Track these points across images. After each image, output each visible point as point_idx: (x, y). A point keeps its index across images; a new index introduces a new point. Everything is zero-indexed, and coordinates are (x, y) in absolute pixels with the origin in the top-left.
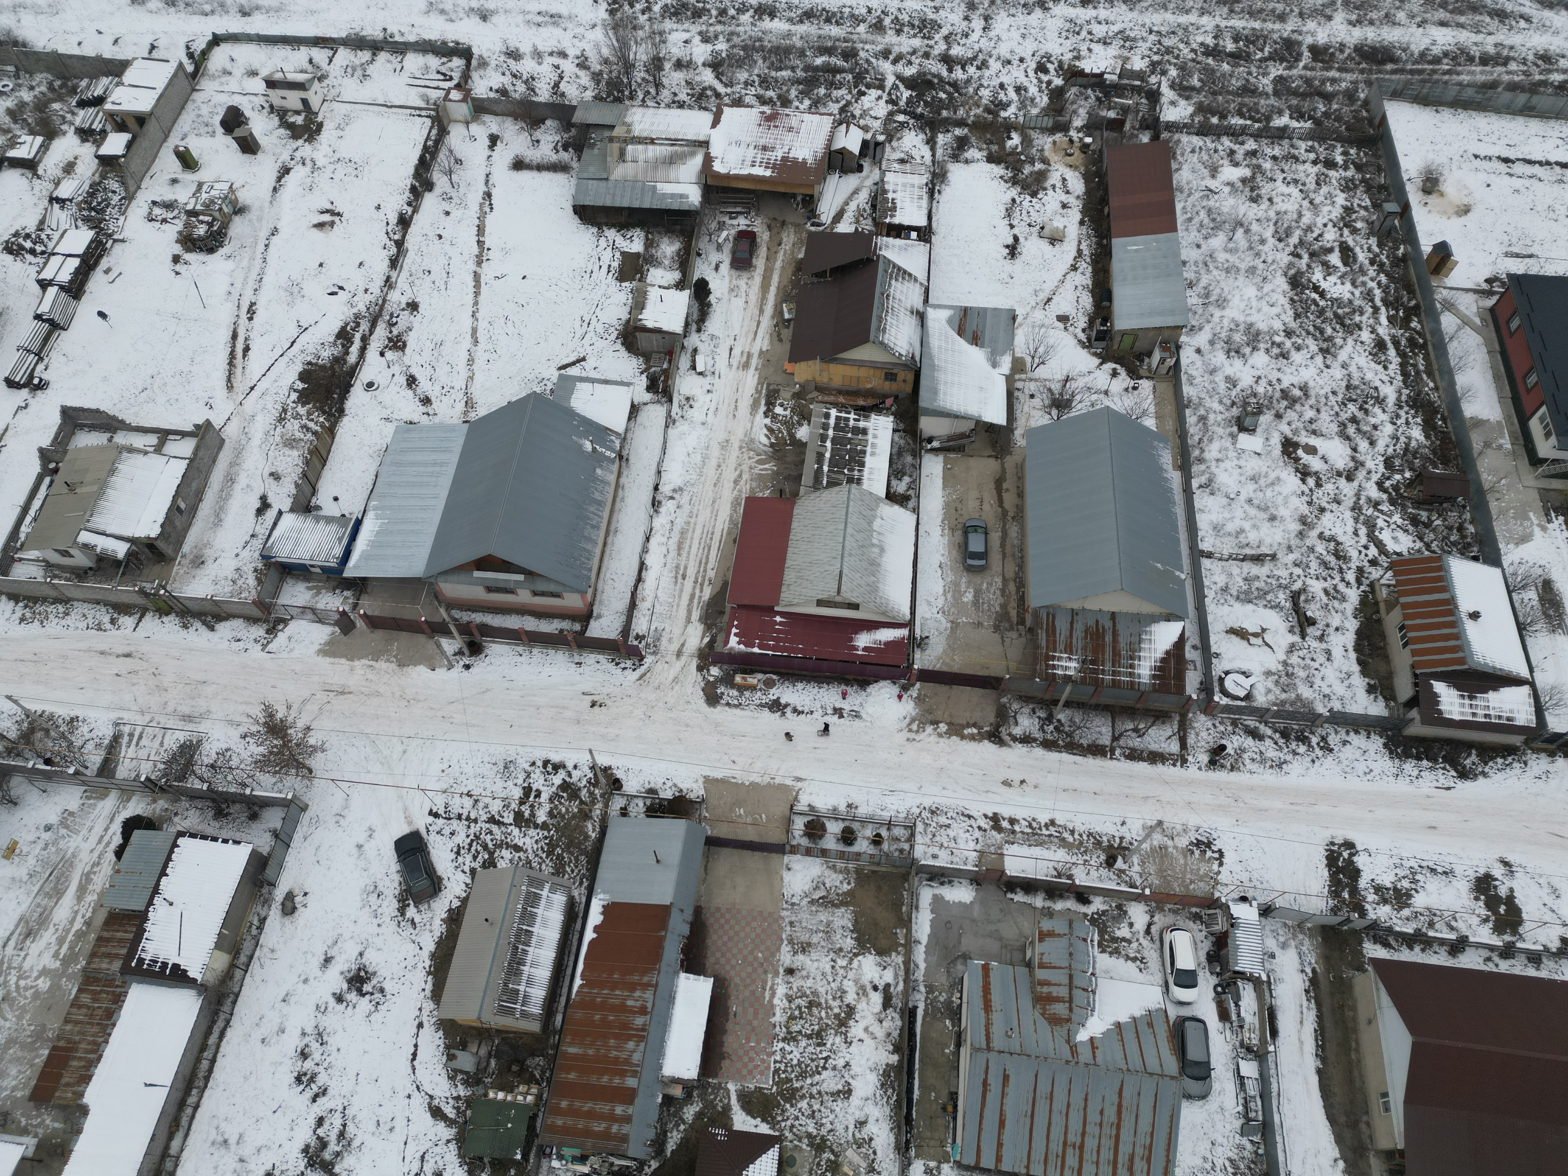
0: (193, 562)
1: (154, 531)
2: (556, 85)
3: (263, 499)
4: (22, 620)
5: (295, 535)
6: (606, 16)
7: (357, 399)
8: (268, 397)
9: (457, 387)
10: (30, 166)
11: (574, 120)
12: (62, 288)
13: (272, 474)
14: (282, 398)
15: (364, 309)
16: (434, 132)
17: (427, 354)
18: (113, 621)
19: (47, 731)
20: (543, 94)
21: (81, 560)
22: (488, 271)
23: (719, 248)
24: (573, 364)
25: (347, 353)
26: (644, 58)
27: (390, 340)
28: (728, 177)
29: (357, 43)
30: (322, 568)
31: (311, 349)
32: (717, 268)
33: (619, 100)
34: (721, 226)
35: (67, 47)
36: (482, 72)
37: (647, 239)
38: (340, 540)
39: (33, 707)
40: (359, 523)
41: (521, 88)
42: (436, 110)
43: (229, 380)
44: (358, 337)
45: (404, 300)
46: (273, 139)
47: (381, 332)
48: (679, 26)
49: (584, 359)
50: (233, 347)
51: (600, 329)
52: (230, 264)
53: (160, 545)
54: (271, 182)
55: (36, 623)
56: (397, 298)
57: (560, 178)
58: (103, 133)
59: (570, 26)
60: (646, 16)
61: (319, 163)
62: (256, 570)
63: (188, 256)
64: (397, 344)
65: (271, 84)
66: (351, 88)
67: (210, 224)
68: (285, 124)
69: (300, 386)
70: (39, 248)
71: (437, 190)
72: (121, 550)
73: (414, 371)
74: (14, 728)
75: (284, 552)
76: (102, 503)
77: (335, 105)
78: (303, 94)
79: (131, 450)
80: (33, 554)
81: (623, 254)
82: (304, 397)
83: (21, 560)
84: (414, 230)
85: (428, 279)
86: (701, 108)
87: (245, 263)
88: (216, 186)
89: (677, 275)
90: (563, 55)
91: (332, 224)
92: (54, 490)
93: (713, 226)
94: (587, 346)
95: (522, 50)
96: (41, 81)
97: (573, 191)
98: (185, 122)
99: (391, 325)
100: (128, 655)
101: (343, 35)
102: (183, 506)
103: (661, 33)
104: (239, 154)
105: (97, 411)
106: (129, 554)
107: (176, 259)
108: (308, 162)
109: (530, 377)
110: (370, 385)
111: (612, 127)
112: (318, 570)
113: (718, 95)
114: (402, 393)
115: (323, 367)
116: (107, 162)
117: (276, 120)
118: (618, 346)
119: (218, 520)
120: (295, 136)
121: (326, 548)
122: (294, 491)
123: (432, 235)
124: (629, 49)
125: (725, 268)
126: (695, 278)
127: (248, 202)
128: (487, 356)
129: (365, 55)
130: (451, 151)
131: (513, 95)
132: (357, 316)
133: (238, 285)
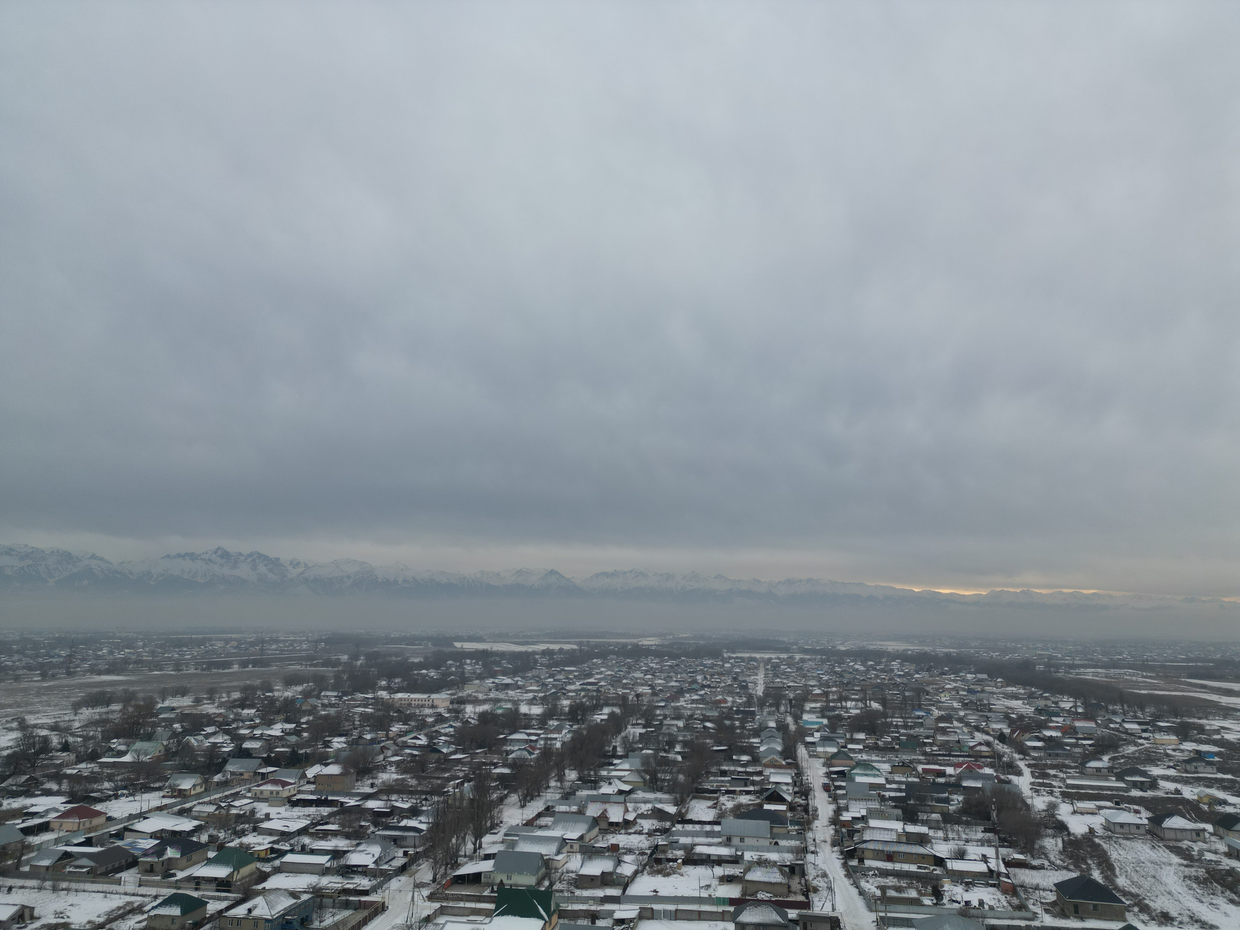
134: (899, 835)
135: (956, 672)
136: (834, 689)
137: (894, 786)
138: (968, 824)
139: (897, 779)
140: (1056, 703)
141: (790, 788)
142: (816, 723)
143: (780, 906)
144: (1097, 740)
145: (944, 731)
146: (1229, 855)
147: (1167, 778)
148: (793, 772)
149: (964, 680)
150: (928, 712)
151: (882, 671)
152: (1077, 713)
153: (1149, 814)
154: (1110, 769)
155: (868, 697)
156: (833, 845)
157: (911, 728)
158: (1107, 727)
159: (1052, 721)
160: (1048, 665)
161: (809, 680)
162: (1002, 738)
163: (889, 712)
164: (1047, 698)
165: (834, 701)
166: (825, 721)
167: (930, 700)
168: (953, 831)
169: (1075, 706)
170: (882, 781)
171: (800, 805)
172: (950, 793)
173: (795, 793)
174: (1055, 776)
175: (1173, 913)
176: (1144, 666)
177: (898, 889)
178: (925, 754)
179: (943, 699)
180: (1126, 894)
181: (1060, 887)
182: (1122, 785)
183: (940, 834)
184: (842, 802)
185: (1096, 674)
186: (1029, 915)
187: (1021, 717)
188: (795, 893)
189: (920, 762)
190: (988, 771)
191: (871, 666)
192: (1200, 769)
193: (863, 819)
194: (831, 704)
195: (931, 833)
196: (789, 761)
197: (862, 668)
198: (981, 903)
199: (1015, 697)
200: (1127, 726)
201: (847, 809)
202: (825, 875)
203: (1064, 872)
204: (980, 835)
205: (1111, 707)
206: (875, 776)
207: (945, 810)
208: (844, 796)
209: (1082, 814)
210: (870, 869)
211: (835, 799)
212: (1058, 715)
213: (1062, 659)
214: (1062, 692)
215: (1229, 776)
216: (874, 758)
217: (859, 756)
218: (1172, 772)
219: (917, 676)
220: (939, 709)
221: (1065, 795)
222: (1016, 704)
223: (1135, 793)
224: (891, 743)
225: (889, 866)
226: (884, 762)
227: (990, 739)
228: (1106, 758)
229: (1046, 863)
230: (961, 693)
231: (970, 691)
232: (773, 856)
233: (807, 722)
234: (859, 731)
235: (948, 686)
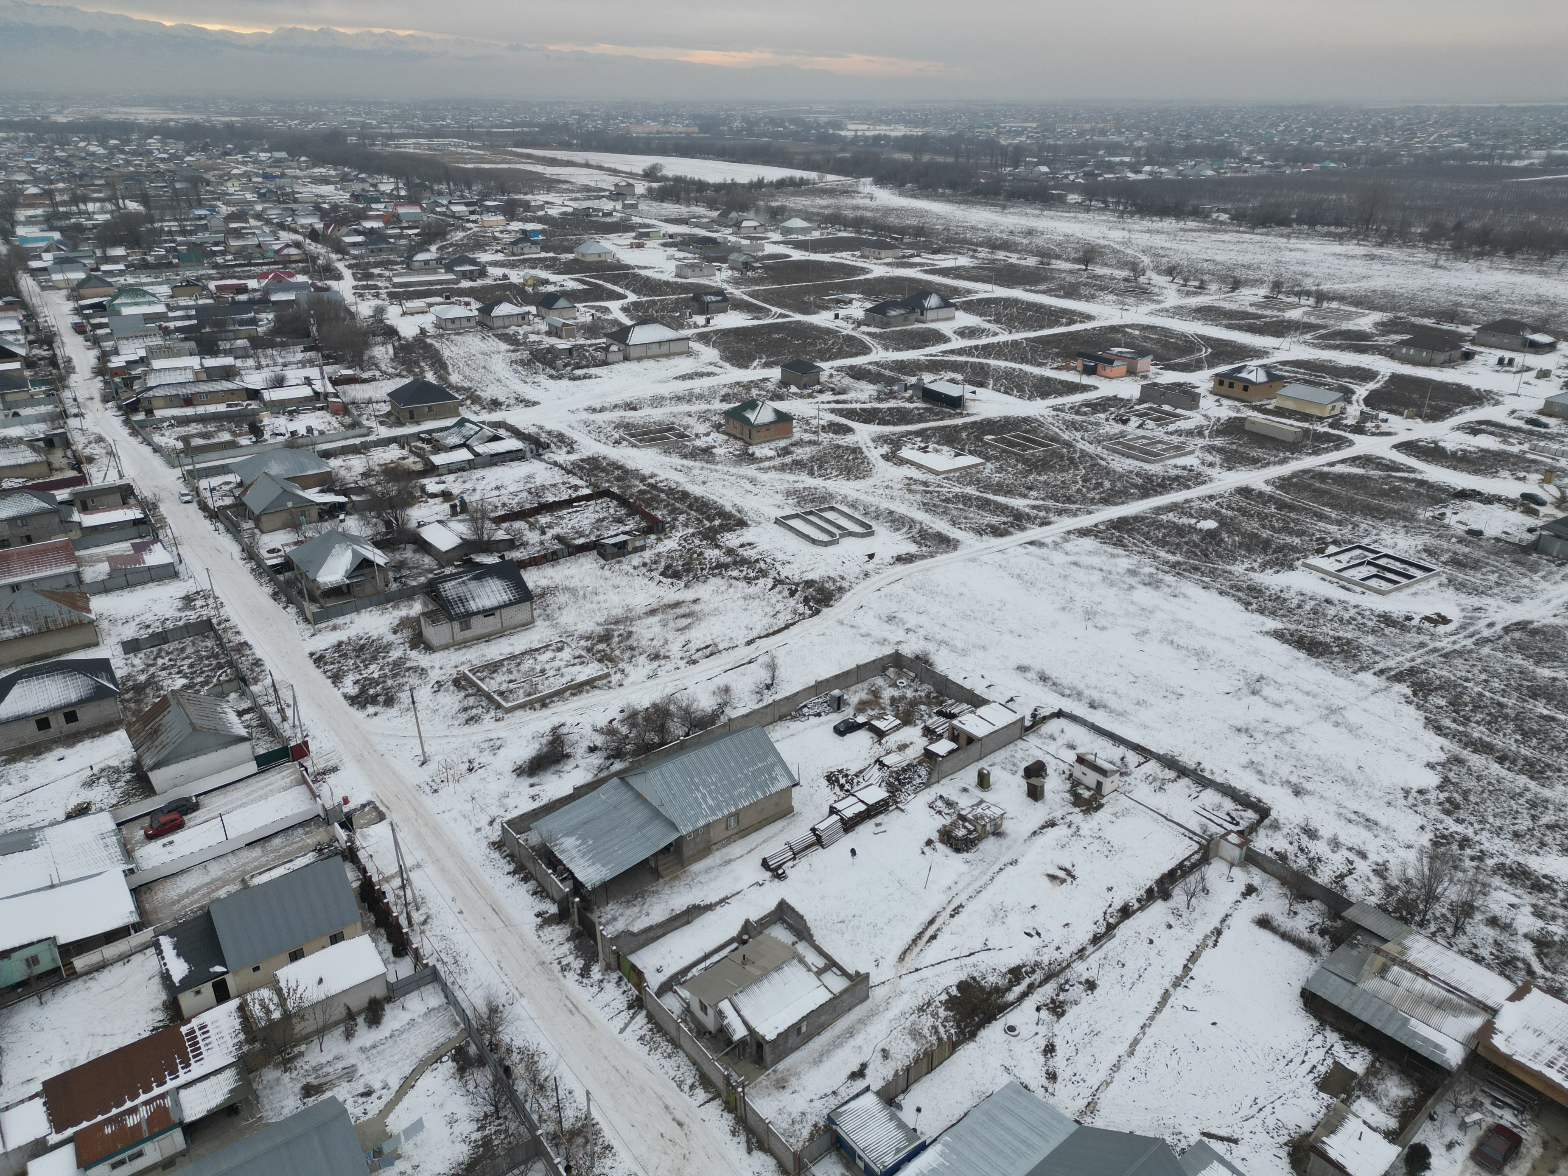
0: (778, 1081)
1: (770, 1035)
2: (1342, 876)
3: (864, 1066)
4: (641, 1038)
5: (865, 1117)
6: (1428, 844)
7: (993, 1033)
8: (923, 985)
9: (1089, 1083)
10: (880, 734)
11: (1344, 914)
12: (842, 819)
13: (884, 1050)
14: (933, 992)
15: (1046, 962)
16: (1197, 857)
17: (1077, 1036)
18: (692, 1087)
19: (587, 1142)
20: (1324, 877)
21: (709, 1021)
22: (1179, 997)
23: (1463, 1126)
24: (1222, 1139)
25: (1009, 989)
26: (1454, 897)
27: (1053, 1001)
28: (1508, 1059)
29: (1169, 762)
30: (866, 1165)
31: (982, 968)
32: (1450, 1146)
33: (1405, 921)
34: (1476, 1106)
35: (956, 677)
36: (1270, 832)
37: (1373, 1065)
38: (898, 1150)
39: (596, 1115)
40: (923, 1147)
41: (1303, 861)
42: (1209, 842)
43: (904, 953)
44: (1027, 981)
45: (1086, 975)
46: (1057, 798)
47: (1048, 990)
48: (1510, 889)
49: (1236, 1141)
50: (925, 929)
51: (1271, 1122)
52: (965, 868)
53: (767, 1049)
54: (1035, 826)
55: (647, 1048)
56: (1080, 969)
57: (1303, 957)
58: (941, 736)
59: (1383, 835)
60: (1474, 864)
61: (1081, 832)
62: (815, 1125)
63: (938, 845)
64: (1057, 1009)
65: (1081, 760)
66: (1143, 792)
67: (970, 832)
68: (1073, 792)
69: (954, 992)
70: (847, 787)
71: (1171, 903)
72: (739, 1032)
73: (1058, 1042)
74: (572, 1120)
75: (848, 1127)
76: (755, 987)
77: (1123, 797)
78: (1101, 778)
79: (802, 961)
80: (685, 993)
81: (1336, 1063)
82: (951, 1003)
83: (675, 992)
84: (1129, 922)
85: (1119, 971)
86: (1502, 973)
87: (976, 873)
88: (993, 808)
89: (1392, 1123)
90: (1363, 856)
91: (1063, 881)
92: (732, 956)
93: (1465, 1099)
94: (1246, 1130)
95: (1320, 833)
96: (925, 689)
97: (1310, 974)
98: (1000, 756)
99: (1062, 989)
100: (680, 1124)
101: (1161, 752)
102: (804, 1029)
103: (1484, 885)
104: (1025, 796)
105: (802, 917)
106: (742, 1041)
107: (929, 843)
108: (1074, 828)
109: (1169, 1122)
110: (1012, 1029)
111: (1385, 941)
112: (862, 1165)
113: (1530, 972)
114: (1035, 1055)
115: (982, 988)
116: (929, 755)
117: (1068, 786)
118: (1283, 1153)
119: (818, 1061)
120: (1075, 804)
121: (882, 1149)
122: (890, 1078)
123: (1145, 936)
124: (1440, 882)
125: (1462, 1153)
126: (1416, 1140)
127: (1008, 831)
128: (1135, 1073)
129: (1172, 774)
130: (1203, 879)
131: (1292, 864)
132: (1037, 964)
133: (960, 886)
134: (196, 373)
135: (244, 151)
136: (61, 185)
137: (179, 313)
138: (283, 345)
139: (182, 303)
140: (375, 186)
141: (21, 337)
142: (42, 239)
143: (42, 489)
144: (423, 229)
145: (238, 234)
146: (549, 334)
147: (495, 264)
148: (20, 314)
149: (256, 161)
150: (213, 209)
151: (134, 153)
152: (400, 197)
153: (479, 305)
154: (439, 261)
155: (119, 193)
156: (105, 400)
157: (191, 233)
158: (433, 212)
159: (372, 209)
160: (362, 136)
161: (14, 173)
162: (314, 235)
163: (156, 213)
164: (363, 180)
165: (64, 203)
166: (57, 235)
167: (213, 192)
168: (266, 356)
169: (397, 189)
170: (161, 308)
171: (43, 358)
172: (257, 312)
173: (31, 343)
174: (380, 275)
175: (502, 399)
176: (468, 134)
177: (205, 435)
178: (216, 266)
179: (231, 190)
180: (458, 389)
181: (394, 396)
182: (451, 277)
183: (251, 362)
184: (108, 345)
185: (418, 146)
186: (364, 431)
187: (335, 207)
188: (61, 470)
189: (211, 278)
190: (301, 278)
191: (115, 147)
192: (526, 250)
193: (142, 361)
194: (61, 209)
195: (239, 363)
196: (9, 299)
197: (101, 151)
198: (310, 430)
199: (325, 181)
200: (454, 208)
201: (116, 352)
202: (100, 439)
203: (398, 379)
204: (299, 356)
205: (436, 187)
206: (149, 303)
207: (254, 334)
208: (108, 337)
209: (412, 314)
210: (163, 420)
211: (96, 342)
212: (378, 201)
213: (377, 127)
214: (380, 171)
215: (551, 255)
216: (144, 280)
217: (121, 280)
218: (500, 257)
219: (188, 158)
220: (228, 203)
221: (392, 296)
222: (327, 190)
223: (465, 284)
224: (165, 257)
225: (189, 411)
226: (160, 284)
227: (300, 238)
228: (433, 248)
229: (378, 374)
230: (255, 179)
231: (267, 177)
232: (16, 431)
233: (25, 239)
234: (115, 244)
235: (235, 171)
